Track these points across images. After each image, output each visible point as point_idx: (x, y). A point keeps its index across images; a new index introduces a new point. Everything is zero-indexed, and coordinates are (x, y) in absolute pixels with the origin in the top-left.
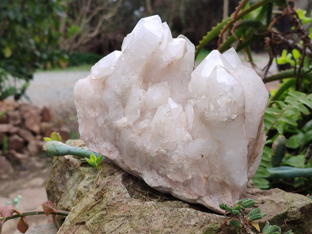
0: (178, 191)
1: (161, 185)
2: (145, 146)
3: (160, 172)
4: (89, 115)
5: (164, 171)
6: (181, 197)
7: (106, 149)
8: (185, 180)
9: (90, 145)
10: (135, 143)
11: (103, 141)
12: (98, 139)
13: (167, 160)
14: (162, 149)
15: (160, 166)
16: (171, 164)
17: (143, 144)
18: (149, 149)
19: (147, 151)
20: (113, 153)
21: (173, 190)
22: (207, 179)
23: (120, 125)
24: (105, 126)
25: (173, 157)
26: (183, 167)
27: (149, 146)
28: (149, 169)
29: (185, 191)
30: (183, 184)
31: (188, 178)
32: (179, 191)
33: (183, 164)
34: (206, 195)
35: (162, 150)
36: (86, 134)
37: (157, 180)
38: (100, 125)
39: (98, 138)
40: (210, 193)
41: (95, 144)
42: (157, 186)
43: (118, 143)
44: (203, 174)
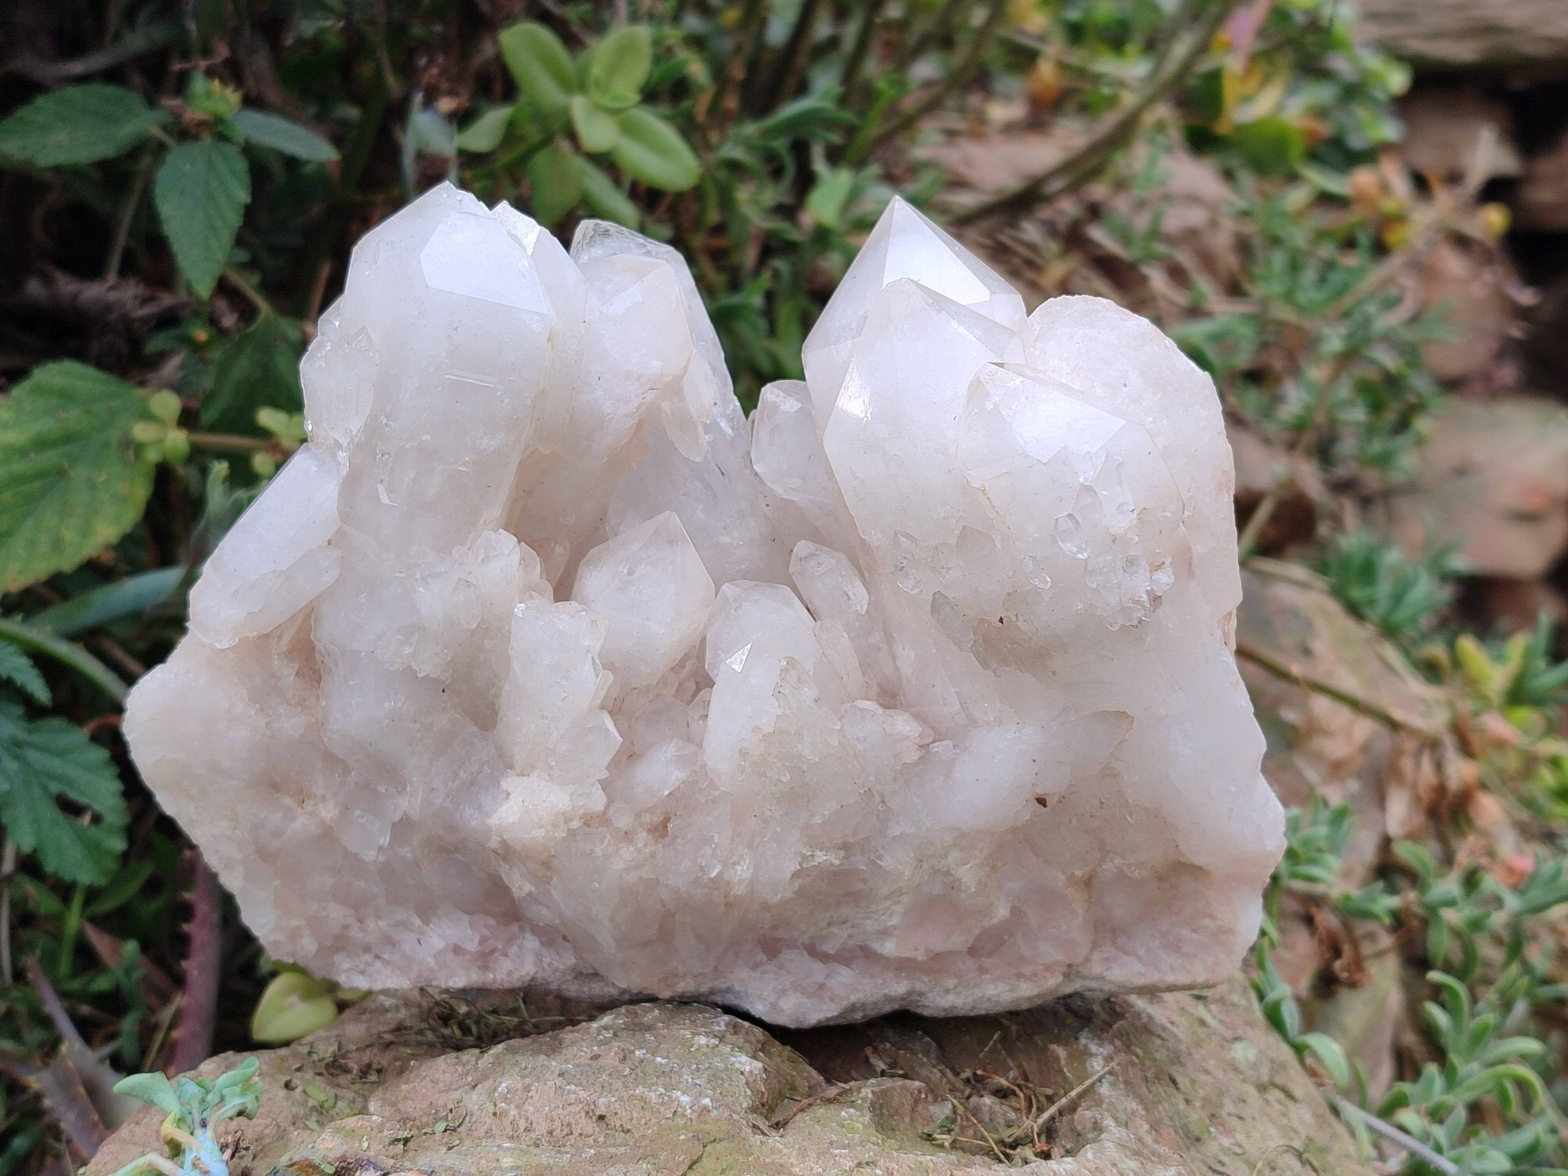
0: (955, 987)
1: (853, 998)
2: (719, 876)
3: (830, 947)
4: (277, 834)
5: (850, 937)
6: (973, 1008)
7: (457, 950)
8: (977, 932)
9: (346, 966)
10: (658, 882)
11: (417, 922)
12: (382, 923)
13: (861, 886)
14: (818, 853)
15: (824, 924)
16: (888, 897)
17: (701, 868)
18: (747, 875)
19: (739, 890)
20: (506, 955)
21: (921, 994)
22: (1088, 883)
23: (541, 833)
24: (406, 852)
25: (888, 863)
26: (954, 886)
27: (737, 863)
28: (762, 957)
29: (987, 976)
30: (972, 951)
31: (995, 921)
32: (960, 989)
33: (948, 873)
34: (1095, 945)
35: (821, 857)
36: (298, 927)
37: (821, 986)
38: (370, 856)
39: (378, 917)
40: (1114, 931)
41: (367, 949)
42: (835, 1014)
43: (544, 911)
44: (1064, 873)
